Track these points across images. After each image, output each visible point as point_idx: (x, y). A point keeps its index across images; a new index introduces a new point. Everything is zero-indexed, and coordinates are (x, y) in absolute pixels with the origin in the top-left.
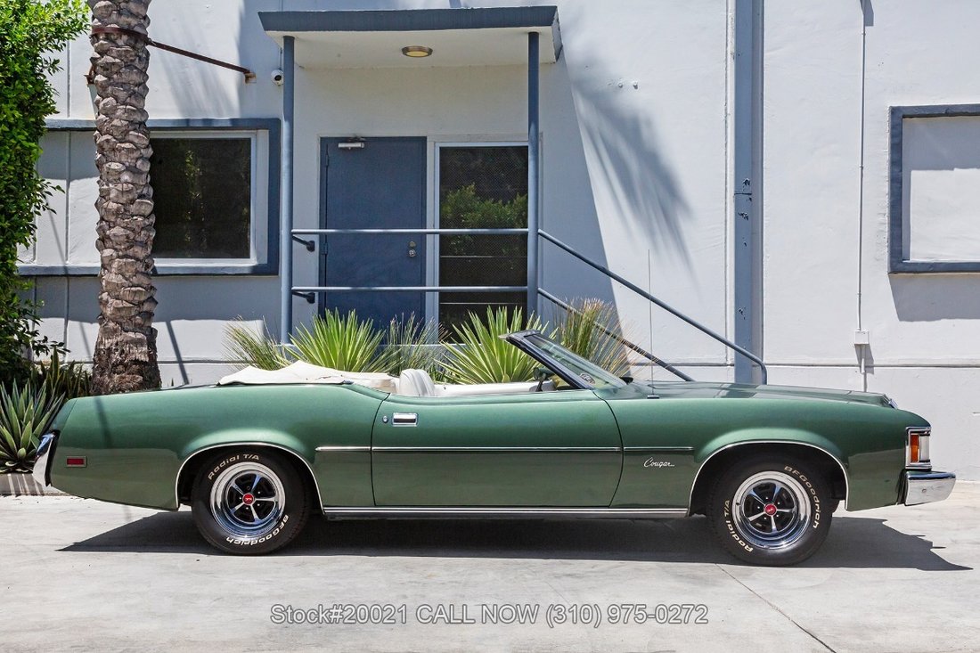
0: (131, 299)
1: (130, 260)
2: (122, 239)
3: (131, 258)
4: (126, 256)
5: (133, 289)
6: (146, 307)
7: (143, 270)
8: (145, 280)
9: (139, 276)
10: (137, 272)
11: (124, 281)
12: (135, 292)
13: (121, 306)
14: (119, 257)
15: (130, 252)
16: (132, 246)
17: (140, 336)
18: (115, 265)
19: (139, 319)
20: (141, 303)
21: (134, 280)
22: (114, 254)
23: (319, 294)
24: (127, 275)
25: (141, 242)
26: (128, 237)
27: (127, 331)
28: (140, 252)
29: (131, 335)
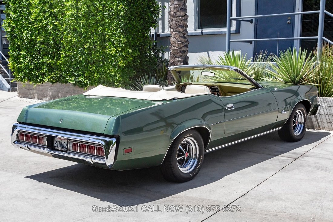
0: (178, 46)
1: (177, 33)
2: (174, 25)
3: (177, 31)
4: (176, 31)
5: (178, 43)
6: (183, 49)
7: (182, 35)
8: (183, 40)
9: (180, 38)
10: (180, 37)
11: (175, 40)
12: (179, 44)
13: (174, 49)
14: (174, 31)
15: (177, 30)
16: (178, 28)
17: (180, 59)
18: (173, 34)
19: (180, 54)
20: (181, 48)
21: (179, 39)
22: (173, 31)
24: (177, 38)
25: (181, 26)
26: (176, 24)
27: (176, 58)
28: (181, 29)
29: (177, 59)
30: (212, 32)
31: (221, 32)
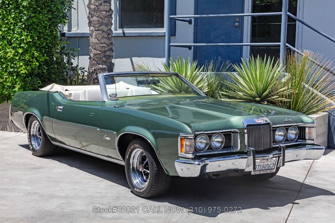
0: (101, 50)
1: (100, 32)
2: (96, 22)
3: (100, 31)
4: (98, 30)
5: (102, 45)
6: (108, 53)
7: (106, 36)
8: (107, 41)
9: (104, 39)
10: (103, 37)
11: (98, 41)
12: (102, 47)
13: (96, 53)
14: (95, 30)
15: (100, 28)
16: (101, 25)
17: (104, 66)
18: (94, 34)
19: (104, 59)
20: (105, 52)
21: (102, 41)
22: (94, 29)
23: (194, 47)
24: (99, 38)
25: (105, 23)
26: (99, 21)
27: (99, 64)
28: (104, 28)
29: (101, 66)
30: (140, 33)
31: (151, 33)
